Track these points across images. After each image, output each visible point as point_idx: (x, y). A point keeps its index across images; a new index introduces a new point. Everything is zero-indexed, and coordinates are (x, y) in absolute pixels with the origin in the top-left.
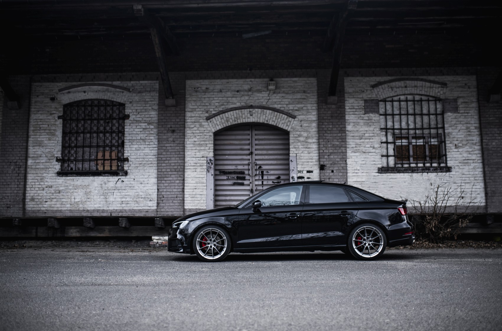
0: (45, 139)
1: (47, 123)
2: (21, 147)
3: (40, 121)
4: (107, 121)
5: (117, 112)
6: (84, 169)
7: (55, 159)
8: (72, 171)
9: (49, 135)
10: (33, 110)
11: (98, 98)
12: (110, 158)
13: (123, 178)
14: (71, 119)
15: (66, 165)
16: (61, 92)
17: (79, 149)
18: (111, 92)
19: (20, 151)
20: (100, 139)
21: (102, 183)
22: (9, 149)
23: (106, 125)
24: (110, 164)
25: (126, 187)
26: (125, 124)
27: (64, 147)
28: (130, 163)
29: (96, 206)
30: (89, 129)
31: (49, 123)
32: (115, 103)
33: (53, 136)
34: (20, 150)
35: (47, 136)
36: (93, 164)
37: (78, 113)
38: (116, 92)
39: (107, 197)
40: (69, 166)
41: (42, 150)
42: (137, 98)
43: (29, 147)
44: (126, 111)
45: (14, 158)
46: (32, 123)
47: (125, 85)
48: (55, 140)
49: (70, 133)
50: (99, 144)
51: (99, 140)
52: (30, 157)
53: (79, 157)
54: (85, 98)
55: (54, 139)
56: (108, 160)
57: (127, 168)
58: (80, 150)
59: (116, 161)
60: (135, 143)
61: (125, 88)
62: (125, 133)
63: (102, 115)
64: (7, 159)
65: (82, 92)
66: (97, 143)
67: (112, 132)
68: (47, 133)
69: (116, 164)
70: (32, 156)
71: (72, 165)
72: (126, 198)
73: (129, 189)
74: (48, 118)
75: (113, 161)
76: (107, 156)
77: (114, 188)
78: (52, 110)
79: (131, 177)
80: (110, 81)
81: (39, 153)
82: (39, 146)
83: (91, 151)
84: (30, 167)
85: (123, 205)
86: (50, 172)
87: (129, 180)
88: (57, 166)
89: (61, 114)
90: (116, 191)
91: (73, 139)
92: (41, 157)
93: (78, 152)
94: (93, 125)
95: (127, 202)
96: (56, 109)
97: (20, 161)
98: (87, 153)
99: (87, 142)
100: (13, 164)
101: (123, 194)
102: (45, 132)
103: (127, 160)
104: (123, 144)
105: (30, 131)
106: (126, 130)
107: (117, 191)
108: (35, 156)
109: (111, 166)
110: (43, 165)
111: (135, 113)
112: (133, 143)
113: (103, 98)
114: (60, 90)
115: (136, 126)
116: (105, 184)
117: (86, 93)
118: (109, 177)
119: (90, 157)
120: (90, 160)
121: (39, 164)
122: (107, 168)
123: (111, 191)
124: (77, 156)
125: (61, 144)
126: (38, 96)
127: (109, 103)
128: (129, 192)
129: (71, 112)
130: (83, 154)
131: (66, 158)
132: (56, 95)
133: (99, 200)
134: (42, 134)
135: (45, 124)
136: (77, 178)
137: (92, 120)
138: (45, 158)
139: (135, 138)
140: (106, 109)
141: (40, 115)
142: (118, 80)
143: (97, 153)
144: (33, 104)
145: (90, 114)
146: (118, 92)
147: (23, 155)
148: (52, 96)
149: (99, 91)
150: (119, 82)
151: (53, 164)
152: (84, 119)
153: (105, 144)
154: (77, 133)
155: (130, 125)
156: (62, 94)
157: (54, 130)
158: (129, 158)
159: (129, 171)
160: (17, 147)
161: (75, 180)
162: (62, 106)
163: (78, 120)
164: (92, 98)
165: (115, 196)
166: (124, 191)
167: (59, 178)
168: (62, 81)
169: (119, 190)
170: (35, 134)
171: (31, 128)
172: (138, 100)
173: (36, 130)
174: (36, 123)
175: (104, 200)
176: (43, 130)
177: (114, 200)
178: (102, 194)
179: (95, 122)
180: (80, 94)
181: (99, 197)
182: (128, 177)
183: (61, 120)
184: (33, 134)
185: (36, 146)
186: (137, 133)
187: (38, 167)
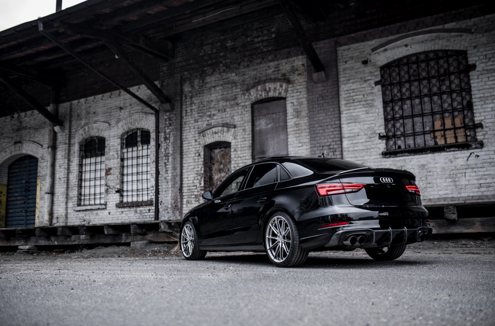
0: (361, 113)
1: (361, 93)
2: (334, 126)
3: (353, 92)
4: (442, 78)
5: (455, 64)
6: (416, 146)
7: (378, 135)
8: (400, 150)
9: (366, 107)
10: (341, 79)
11: (426, 50)
12: (453, 127)
13: (477, 152)
14: (391, 84)
15: (391, 143)
16: (375, 52)
17: (406, 121)
18: (443, 39)
19: (332, 132)
20: (435, 104)
21: (447, 161)
22: (319, 130)
23: (441, 83)
24: (453, 135)
25: (483, 163)
26: (471, 78)
27: (386, 120)
28: (485, 129)
29: (440, 193)
30: (417, 92)
31: (363, 93)
32: (449, 53)
33: (371, 108)
34: (333, 130)
35: (364, 109)
36: (428, 137)
37: (399, 74)
38: (450, 37)
39: (457, 180)
40: (395, 143)
41: (359, 127)
42: (484, 40)
43: (342, 126)
44: (469, 59)
45: (326, 141)
46: (343, 95)
47: (463, 26)
48: (375, 113)
49: (392, 101)
50: (434, 111)
51: (433, 105)
52: (344, 138)
53: (408, 130)
54: (408, 53)
55: (373, 111)
56: (450, 129)
57: (482, 137)
58: (409, 122)
59: (462, 130)
60: (490, 101)
61: (465, 29)
62: (472, 89)
63: (433, 72)
64: (318, 143)
65: (402, 46)
66: (432, 109)
67: (451, 92)
68: (363, 105)
69: (464, 134)
70: (348, 135)
71: (400, 142)
72: (486, 179)
73: (488, 166)
74: (362, 86)
75: (458, 131)
76: (448, 124)
77: (465, 167)
78: (366, 75)
79: (490, 149)
80: (440, 24)
81: (356, 131)
82: (355, 122)
83: (424, 121)
84: (346, 149)
85: (483, 189)
86: (372, 153)
87: (487, 153)
88: (381, 144)
89: (378, 79)
90: (468, 171)
91: (397, 108)
92: (358, 136)
93: (406, 124)
94: (422, 86)
95: (488, 185)
96: (370, 74)
97: (334, 143)
98: (418, 124)
99: (417, 110)
100: (326, 148)
101: (481, 173)
102: (360, 105)
103: (480, 126)
104: (470, 106)
105: (341, 106)
106: (472, 85)
107: (470, 170)
108: (352, 135)
109: (456, 138)
110: (362, 146)
111: (483, 61)
112: (487, 102)
113: (433, 48)
114: (373, 50)
115: (489, 78)
116: (451, 162)
117: (409, 47)
118: (456, 152)
119: (424, 128)
120: (424, 133)
121: (358, 145)
122: (451, 140)
123: (460, 171)
124: (405, 129)
125: (383, 116)
126: (346, 62)
127: (440, 54)
128: (489, 170)
129: (390, 75)
130: (413, 125)
131: (391, 134)
132: (368, 57)
133: (444, 184)
134: (357, 107)
135: (360, 95)
136: (410, 157)
137: (420, 81)
138: (365, 137)
139: (489, 94)
140: (437, 63)
141: (351, 84)
142: (452, 22)
143: (433, 122)
144: (342, 73)
145: (416, 73)
146: (454, 36)
147: (336, 136)
148: (363, 59)
149: (426, 40)
150: (454, 24)
151: (375, 142)
152: (409, 81)
153: (443, 109)
154: (402, 100)
155: (478, 78)
156: (377, 54)
157: (372, 100)
158: (482, 123)
159: (484, 141)
160: (329, 127)
161: (407, 161)
162: (379, 69)
163: (400, 84)
164: (418, 51)
165: (467, 178)
166: (480, 169)
167: (385, 159)
168: (374, 38)
169: (473, 168)
170: (348, 108)
171: (343, 102)
172: (485, 42)
173: (349, 103)
174: (348, 95)
175: (453, 184)
176: (357, 102)
177: (467, 183)
178: (448, 176)
179: (425, 82)
180: (400, 50)
181: (444, 180)
182: (485, 149)
183: (379, 87)
184: (345, 109)
185: (351, 123)
186: (491, 86)
187: (356, 148)
